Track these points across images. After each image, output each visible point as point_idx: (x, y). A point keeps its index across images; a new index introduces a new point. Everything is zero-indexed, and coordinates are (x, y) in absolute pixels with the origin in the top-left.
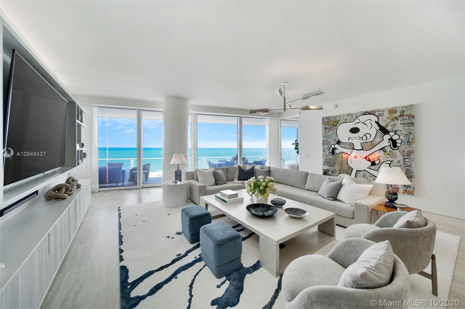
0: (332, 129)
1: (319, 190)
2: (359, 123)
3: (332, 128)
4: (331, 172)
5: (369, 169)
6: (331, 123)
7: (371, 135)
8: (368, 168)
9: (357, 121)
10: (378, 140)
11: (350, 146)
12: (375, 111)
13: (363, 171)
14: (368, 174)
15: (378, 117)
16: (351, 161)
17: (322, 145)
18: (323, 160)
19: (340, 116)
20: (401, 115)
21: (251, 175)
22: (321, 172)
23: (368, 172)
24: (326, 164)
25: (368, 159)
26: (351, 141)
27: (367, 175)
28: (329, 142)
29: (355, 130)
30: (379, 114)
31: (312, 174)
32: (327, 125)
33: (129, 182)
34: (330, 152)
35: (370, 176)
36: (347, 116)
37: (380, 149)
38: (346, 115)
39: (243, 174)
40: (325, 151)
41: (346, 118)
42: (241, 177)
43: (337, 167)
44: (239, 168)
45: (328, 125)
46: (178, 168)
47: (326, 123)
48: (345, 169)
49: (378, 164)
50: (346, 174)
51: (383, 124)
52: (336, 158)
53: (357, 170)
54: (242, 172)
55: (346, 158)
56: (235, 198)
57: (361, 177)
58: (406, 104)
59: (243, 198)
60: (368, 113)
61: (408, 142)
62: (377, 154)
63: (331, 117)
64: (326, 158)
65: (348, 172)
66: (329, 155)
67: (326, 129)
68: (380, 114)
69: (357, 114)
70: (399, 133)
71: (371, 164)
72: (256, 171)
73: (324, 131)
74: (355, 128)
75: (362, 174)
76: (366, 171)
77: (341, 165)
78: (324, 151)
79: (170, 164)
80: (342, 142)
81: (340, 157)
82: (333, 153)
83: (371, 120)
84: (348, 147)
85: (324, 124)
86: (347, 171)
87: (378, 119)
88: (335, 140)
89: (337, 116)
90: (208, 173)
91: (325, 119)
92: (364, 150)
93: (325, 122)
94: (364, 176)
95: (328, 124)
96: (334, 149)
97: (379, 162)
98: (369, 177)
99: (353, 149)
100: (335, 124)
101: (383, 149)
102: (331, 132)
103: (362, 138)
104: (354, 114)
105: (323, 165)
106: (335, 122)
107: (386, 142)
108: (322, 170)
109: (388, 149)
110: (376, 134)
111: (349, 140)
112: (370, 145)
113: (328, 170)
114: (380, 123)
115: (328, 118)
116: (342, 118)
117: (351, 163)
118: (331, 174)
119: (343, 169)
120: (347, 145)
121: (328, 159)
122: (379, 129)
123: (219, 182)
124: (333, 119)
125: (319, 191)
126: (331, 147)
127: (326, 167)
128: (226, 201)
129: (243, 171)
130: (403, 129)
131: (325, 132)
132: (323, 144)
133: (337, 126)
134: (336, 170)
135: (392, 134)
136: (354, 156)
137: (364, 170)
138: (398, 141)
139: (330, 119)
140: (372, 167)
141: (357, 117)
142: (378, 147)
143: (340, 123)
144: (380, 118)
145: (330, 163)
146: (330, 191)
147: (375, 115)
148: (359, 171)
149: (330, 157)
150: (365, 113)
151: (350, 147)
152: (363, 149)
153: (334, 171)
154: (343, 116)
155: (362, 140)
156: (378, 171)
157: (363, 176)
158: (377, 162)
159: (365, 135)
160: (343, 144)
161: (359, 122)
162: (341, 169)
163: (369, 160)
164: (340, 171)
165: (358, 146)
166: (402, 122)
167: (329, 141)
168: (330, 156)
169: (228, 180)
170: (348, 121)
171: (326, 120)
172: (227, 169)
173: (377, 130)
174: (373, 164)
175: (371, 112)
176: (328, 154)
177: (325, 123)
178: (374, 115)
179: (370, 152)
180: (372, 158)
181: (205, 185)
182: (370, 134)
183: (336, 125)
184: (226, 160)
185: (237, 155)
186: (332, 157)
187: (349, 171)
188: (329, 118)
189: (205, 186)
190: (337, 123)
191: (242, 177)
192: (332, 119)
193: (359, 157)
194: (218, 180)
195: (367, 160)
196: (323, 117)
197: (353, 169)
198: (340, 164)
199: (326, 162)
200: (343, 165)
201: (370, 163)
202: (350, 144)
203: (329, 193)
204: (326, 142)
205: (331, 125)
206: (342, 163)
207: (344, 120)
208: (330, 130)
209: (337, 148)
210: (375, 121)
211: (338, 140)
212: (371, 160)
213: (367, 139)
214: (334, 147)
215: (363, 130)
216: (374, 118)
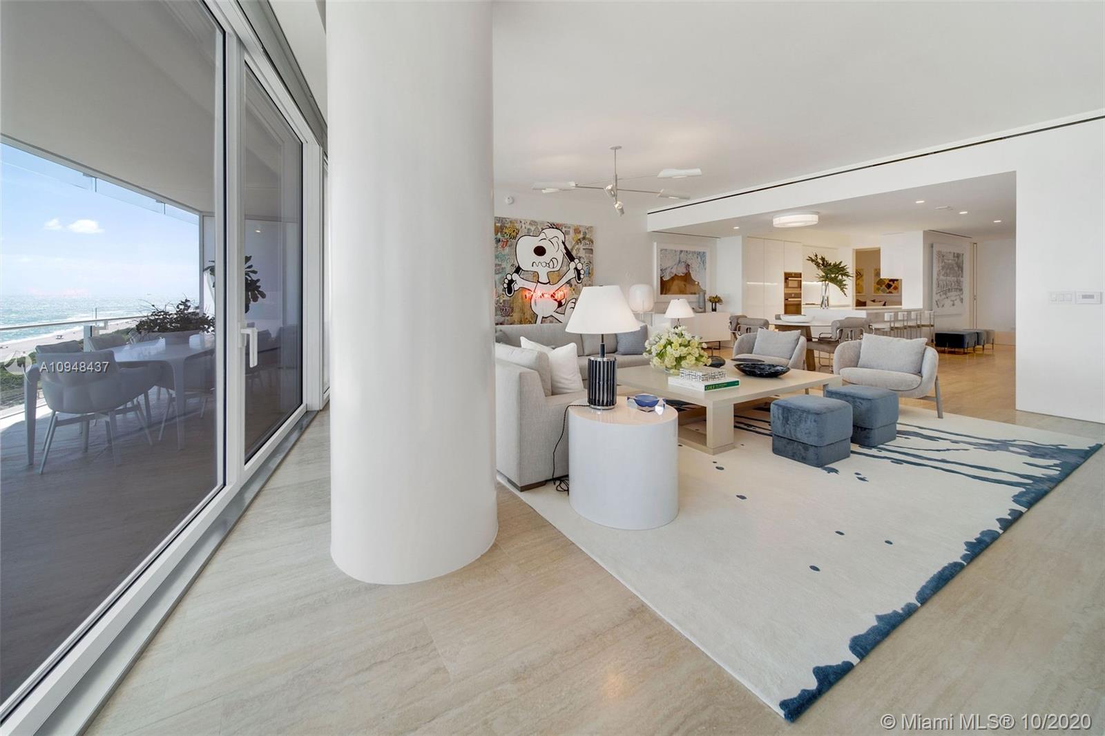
0: (509, 243)
2: (545, 239)
3: (508, 241)
5: (556, 312)
6: (507, 231)
7: (557, 262)
8: (554, 311)
9: (542, 236)
10: (565, 268)
11: (533, 276)
12: (562, 226)
13: (549, 316)
14: (554, 321)
15: (564, 236)
16: (535, 302)
17: (492, 273)
18: (493, 305)
19: (521, 222)
20: (584, 238)
23: (555, 318)
25: (555, 298)
26: (535, 268)
28: (503, 268)
29: (540, 251)
30: (565, 231)
32: (499, 234)
34: (505, 289)
36: (530, 224)
37: (566, 283)
38: (529, 222)
40: (497, 287)
41: (529, 227)
43: (517, 316)
45: (501, 234)
47: (499, 230)
48: (528, 317)
49: (564, 305)
50: (528, 323)
51: (569, 247)
52: (514, 298)
53: (543, 317)
55: (529, 297)
58: (588, 225)
61: (589, 273)
62: (563, 290)
63: (508, 220)
64: (498, 301)
66: (503, 294)
67: (498, 241)
68: (567, 232)
69: (542, 223)
70: (582, 261)
71: (558, 305)
73: (495, 246)
74: (540, 246)
75: (547, 321)
76: (553, 317)
77: (522, 311)
78: (495, 285)
80: (522, 270)
81: (520, 297)
82: (510, 290)
83: (558, 238)
84: (531, 279)
85: (495, 233)
86: (530, 319)
87: (565, 238)
88: (513, 265)
89: (516, 221)
91: (497, 221)
92: (551, 283)
93: (498, 227)
95: (503, 232)
96: (511, 282)
97: (565, 302)
99: (538, 281)
100: (513, 234)
101: (569, 282)
102: (507, 250)
103: (548, 264)
104: (538, 224)
105: (494, 312)
106: (514, 231)
107: (571, 274)
108: (493, 323)
109: (574, 282)
110: (563, 261)
111: (533, 266)
112: (556, 276)
114: (566, 244)
115: (502, 221)
116: (523, 226)
117: (536, 305)
119: (524, 315)
120: (530, 275)
121: (502, 301)
122: (565, 253)
124: (509, 224)
126: (506, 278)
130: (586, 256)
131: (497, 247)
132: (494, 272)
133: (517, 239)
134: (515, 321)
135: (577, 261)
136: (539, 294)
137: (551, 316)
138: (582, 272)
139: (505, 223)
140: (558, 310)
142: (565, 280)
143: (520, 234)
144: (567, 237)
145: (506, 309)
147: (562, 233)
148: (545, 318)
149: (506, 298)
150: (554, 226)
151: (533, 279)
152: (549, 282)
154: (524, 224)
155: (549, 267)
156: (564, 314)
158: (563, 302)
159: (551, 260)
160: (524, 272)
163: (556, 300)
164: (521, 319)
165: (543, 278)
166: (584, 247)
167: (503, 266)
168: (505, 296)
170: (531, 234)
171: (500, 225)
174: (560, 304)
175: (557, 226)
176: (501, 292)
177: (497, 230)
178: (561, 231)
179: (556, 287)
180: (559, 295)
182: (557, 260)
183: (515, 238)
186: (509, 298)
187: (532, 319)
188: (504, 220)
190: (517, 234)
193: (546, 296)
195: (553, 299)
196: (496, 218)
197: (537, 315)
198: (520, 309)
199: (500, 309)
200: (525, 310)
201: (556, 304)
202: (533, 273)
204: (498, 268)
205: (507, 235)
206: (523, 309)
207: (526, 231)
208: (505, 246)
209: (516, 281)
210: (562, 240)
211: (517, 265)
212: (558, 300)
213: (553, 266)
214: (511, 279)
215: (550, 251)
216: (560, 236)
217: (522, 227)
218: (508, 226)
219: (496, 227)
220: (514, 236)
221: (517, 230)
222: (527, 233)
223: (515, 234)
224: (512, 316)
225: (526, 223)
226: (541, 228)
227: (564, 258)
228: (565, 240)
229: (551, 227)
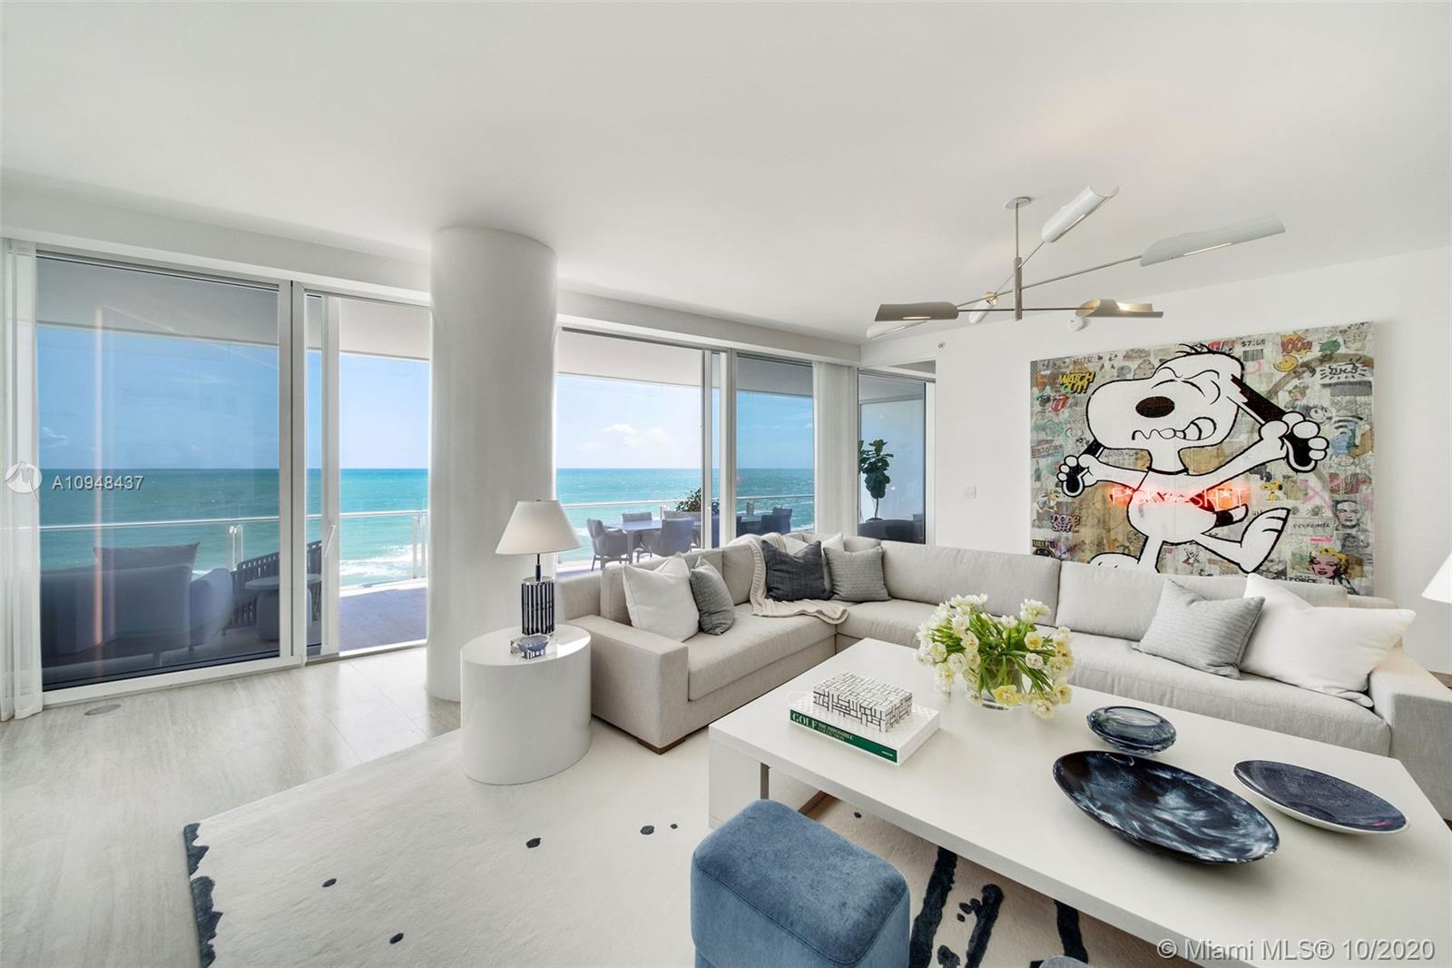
0: (1070, 401)
2: (1172, 381)
3: (1067, 398)
4: (1063, 547)
6: (1065, 380)
7: (1215, 424)
8: (1203, 533)
9: (1164, 374)
10: (1242, 438)
11: (1137, 459)
12: (1231, 343)
13: (1185, 543)
14: (1204, 555)
15: (1241, 364)
16: (1141, 510)
17: (1029, 456)
18: (1032, 510)
19: (1100, 358)
20: (1327, 358)
22: (1027, 549)
23: (1206, 548)
24: (1044, 522)
25: (1204, 506)
26: (1139, 443)
27: (1199, 558)
28: (1056, 447)
32: (1048, 387)
34: (1062, 482)
35: (1210, 561)
36: (1127, 357)
37: (1247, 471)
38: (1124, 354)
40: (1043, 479)
41: (1122, 364)
43: (1087, 533)
45: (1052, 388)
47: (1046, 380)
48: (1120, 538)
49: (1241, 520)
50: (1124, 554)
51: (1259, 387)
52: (1082, 501)
57: (1180, 564)
61: (1352, 446)
63: (1067, 360)
64: (1045, 502)
65: (1131, 548)
67: (1045, 400)
68: (1250, 354)
69: (1164, 350)
73: (1038, 407)
74: (1157, 397)
75: (1181, 553)
76: (1199, 544)
77: (1103, 524)
78: (1038, 476)
80: (1105, 448)
81: (1100, 499)
83: (1218, 374)
85: (1037, 386)
86: (1127, 544)
87: (1243, 368)
88: (1080, 440)
89: (1089, 359)
91: (1040, 366)
92: (1190, 472)
93: (1043, 376)
94: (1191, 561)
95: (1055, 384)
96: (1077, 469)
97: (1247, 514)
98: (1208, 565)
99: (1150, 469)
100: (1080, 383)
102: (1065, 414)
103: (1183, 431)
104: (1152, 353)
105: (1033, 526)
106: (1083, 378)
107: (1270, 449)
108: (1029, 543)
110: (1235, 421)
113: (1053, 543)
115: (1052, 363)
116: (1107, 365)
117: (1142, 517)
118: (1064, 555)
119: (1112, 537)
121: (1052, 504)
122: (1245, 404)
124: (1071, 367)
126: (1065, 464)
127: (1047, 534)
130: (1334, 403)
131: (1043, 412)
132: (1035, 453)
133: (1090, 391)
134: (1083, 541)
135: (1292, 418)
136: (1153, 493)
137: (1191, 542)
138: (1315, 444)
139: (1059, 367)
140: (1217, 530)
141: (1163, 362)
144: (1250, 366)
145: (1059, 517)
147: (1233, 357)
148: (1172, 544)
149: (1063, 498)
150: (1195, 351)
151: (1135, 464)
152: (1186, 470)
153: (1075, 546)
154: (1110, 359)
155: (1185, 438)
156: (1240, 542)
157: (1186, 561)
159: (1192, 422)
161: (1174, 378)
162: (1102, 538)
164: (1100, 544)
166: (1327, 381)
167: (1057, 443)
168: (1062, 495)
171: (1048, 372)
173: (1239, 407)
177: (1040, 380)
178: (1228, 355)
182: (1212, 421)
188: (1057, 362)
190: (1089, 382)
192: (1068, 367)
193: (1172, 498)
195: (1200, 507)
196: (1036, 361)
198: (1099, 521)
199: (1047, 517)
200: (1112, 525)
201: (1212, 518)
202: (1137, 453)
204: (1046, 446)
205: (1066, 387)
206: (1107, 520)
207: (1115, 372)
208: (1062, 407)
209: (1088, 468)
210: (1232, 375)
211: (1092, 439)
212: (1217, 509)
213: (1200, 436)
214: (1075, 464)
215: (1188, 405)
216: (1229, 367)
217: (1103, 367)
218: (1068, 371)
219: (1039, 377)
220: (1082, 387)
221: (1090, 374)
222: (1118, 376)
223: (1085, 382)
224: (1077, 532)
225: (1116, 356)
226: (1161, 360)
227: (1239, 415)
228: (1244, 372)
229: (1193, 351)
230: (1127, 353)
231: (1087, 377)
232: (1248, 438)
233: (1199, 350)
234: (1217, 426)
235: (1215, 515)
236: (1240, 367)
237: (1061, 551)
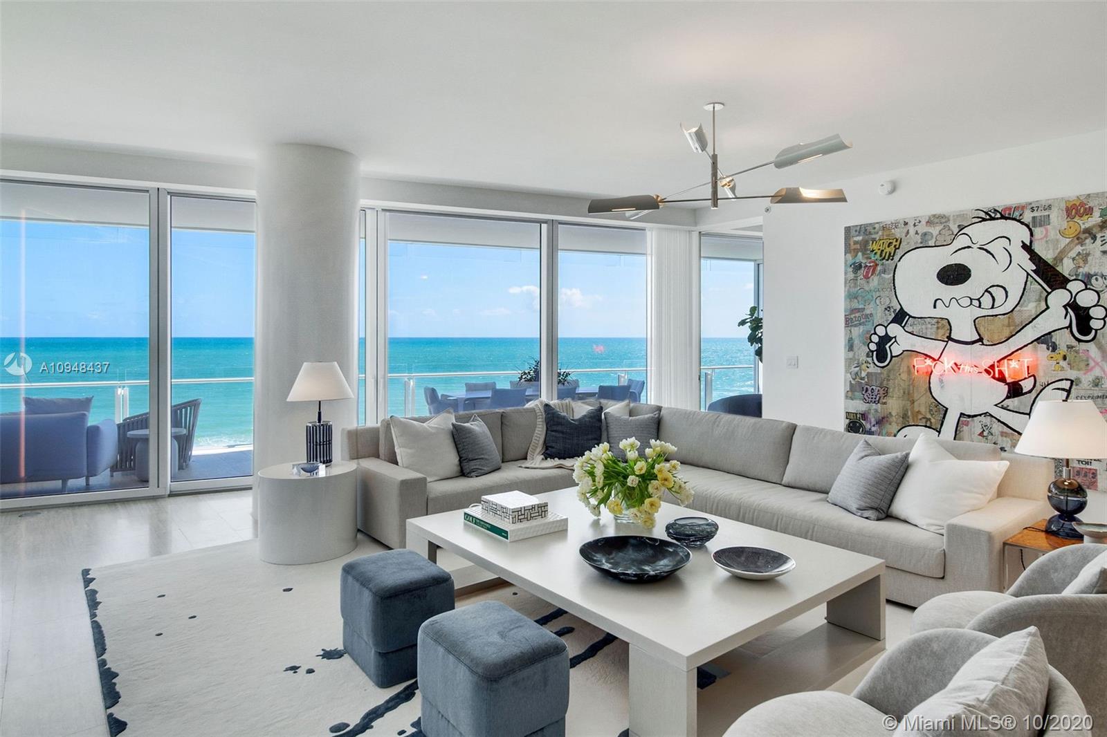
0: (879, 268)
1: (832, 485)
2: (969, 247)
3: (877, 265)
4: (873, 420)
5: (1003, 408)
6: (875, 247)
7: (1006, 292)
8: (996, 405)
9: (962, 241)
10: (1031, 308)
11: (938, 328)
12: (1021, 208)
13: (980, 415)
14: (997, 428)
15: (1030, 230)
16: (941, 381)
17: (843, 325)
18: (845, 380)
19: (906, 224)
21: (590, 437)
22: (840, 424)
23: (999, 421)
24: (856, 394)
25: (997, 376)
26: (940, 312)
27: (993, 431)
28: (866, 316)
29: (954, 275)
30: (1034, 218)
31: (808, 429)
32: (860, 254)
33: (112, 476)
34: (872, 352)
35: (1003, 434)
36: (929, 223)
37: (1035, 340)
38: (927, 218)
39: (563, 433)
40: (855, 348)
41: (926, 229)
42: (554, 445)
43: (894, 405)
44: (545, 411)
45: (863, 254)
46: (320, 414)
47: (858, 246)
48: (923, 410)
49: (1030, 392)
50: (926, 426)
51: (1047, 254)
52: (890, 371)
53: (961, 414)
54: (559, 428)
55: (926, 370)
56: (539, 521)
57: (976, 436)
59: (566, 520)
60: (998, 215)
62: (1027, 358)
63: (877, 226)
64: (857, 373)
65: (933, 420)
66: (866, 362)
67: (857, 267)
68: (1038, 220)
69: (961, 216)
70: (1097, 284)
71: (1009, 392)
72: (609, 420)
73: (851, 276)
74: (956, 264)
75: (976, 426)
76: (992, 416)
77: (908, 395)
78: (851, 347)
79: (288, 400)
80: (910, 317)
81: (905, 369)
82: (881, 354)
83: (1010, 241)
84: (932, 334)
85: (850, 252)
86: (929, 416)
87: (1032, 235)
88: (888, 308)
89: (896, 225)
90: (433, 431)
91: (853, 233)
92: (985, 342)
93: (856, 243)
94: (985, 434)
95: (866, 250)
96: (886, 339)
97: (1034, 386)
98: (1000, 438)
99: (950, 338)
100: (888, 250)
101: (1045, 339)
102: (875, 281)
103: (978, 300)
104: (951, 218)
105: (847, 397)
106: (890, 244)
107: (1056, 318)
108: (843, 415)
109: (1064, 340)
110: (1024, 289)
111: (935, 307)
112: (1003, 325)
113: (864, 416)
114: (1037, 248)
115: (864, 229)
116: (912, 232)
117: (942, 387)
118: (873, 429)
119: (916, 409)
120: (929, 326)
121: (863, 374)
122: (1034, 271)
123: (473, 465)
124: (880, 233)
125: (830, 488)
126: (875, 333)
127: (858, 406)
128: (506, 532)
129: (559, 424)
131: (855, 279)
132: (849, 322)
133: (897, 258)
134: (890, 413)
135: (1075, 286)
136: (952, 364)
137: (985, 414)
138: (1095, 312)
139: (870, 233)
140: (1009, 402)
141: (961, 228)
142: (1030, 334)
143: (904, 247)
144: (1038, 232)
145: (870, 389)
146: (869, 487)
147: (1023, 223)
148: (969, 416)
149: (872, 369)
150: (990, 216)
151: (937, 334)
152: (981, 340)
153: (883, 418)
154: (915, 225)
155: (980, 307)
156: (1029, 415)
157: (981, 434)
158: (1027, 385)
159: (986, 291)
160: (916, 321)
161: (970, 244)
162: (907, 410)
163: (1002, 379)
164: (905, 416)
165: (964, 331)
167: (868, 312)
168: (872, 365)
169: (508, 457)
170: (931, 243)
171: (860, 238)
172: (503, 416)
173: (1028, 274)
174: (1015, 390)
175: (1007, 212)
176: (863, 358)
177: (853, 247)
178: (1019, 221)
179: (1004, 350)
180: (1011, 369)
181: (419, 475)
182: (1004, 289)
183: (891, 257)
184: (495, 383)
185: (539, 363)
186: (879, 370)
187: (935, 417)
188: (868, 228)
189: (425, 479)
190: (896, 248)
191: (559, 446)
192: (877, 233)
193: (967, 368)
194: (470, 456)
195: (994, 377)
196: (849, 227)
197: (947, 409)
198: (904, 393)
199: (859, 388)
200: (916, 396)
201: (1003, 389)
202: (938, 322)
203: (865, 492)
204: (857, 315)
205: (876, 253)
206: (911, 392)
207: (918, 238)
208: (872, 275)
209: (895, 337)
210: (1022, 241)
211: (898, 308)
212: (1009, 380)
213: (993, 305)
214: (883, 334)
215: (983, 272)
216: (1019, 233)
217: (908, 232)
218: (877, 237)
219: (852, 244)
220: (890, 254)
221: (897, 241)
222: (921, 243)
223: (892, 249)
224: (885, 403)
225: (920, 222)
226: (959, 226)
227: (1028, 283)
228: (1033, 239)
229: (988, 217)
230: (930, 218)
231: (894, 243)
232: (1036, 307)
233: (993, 215)
234: (1009, 294)
235: (1007, 386)
236: (1029, 233)
237: (871, 423)
